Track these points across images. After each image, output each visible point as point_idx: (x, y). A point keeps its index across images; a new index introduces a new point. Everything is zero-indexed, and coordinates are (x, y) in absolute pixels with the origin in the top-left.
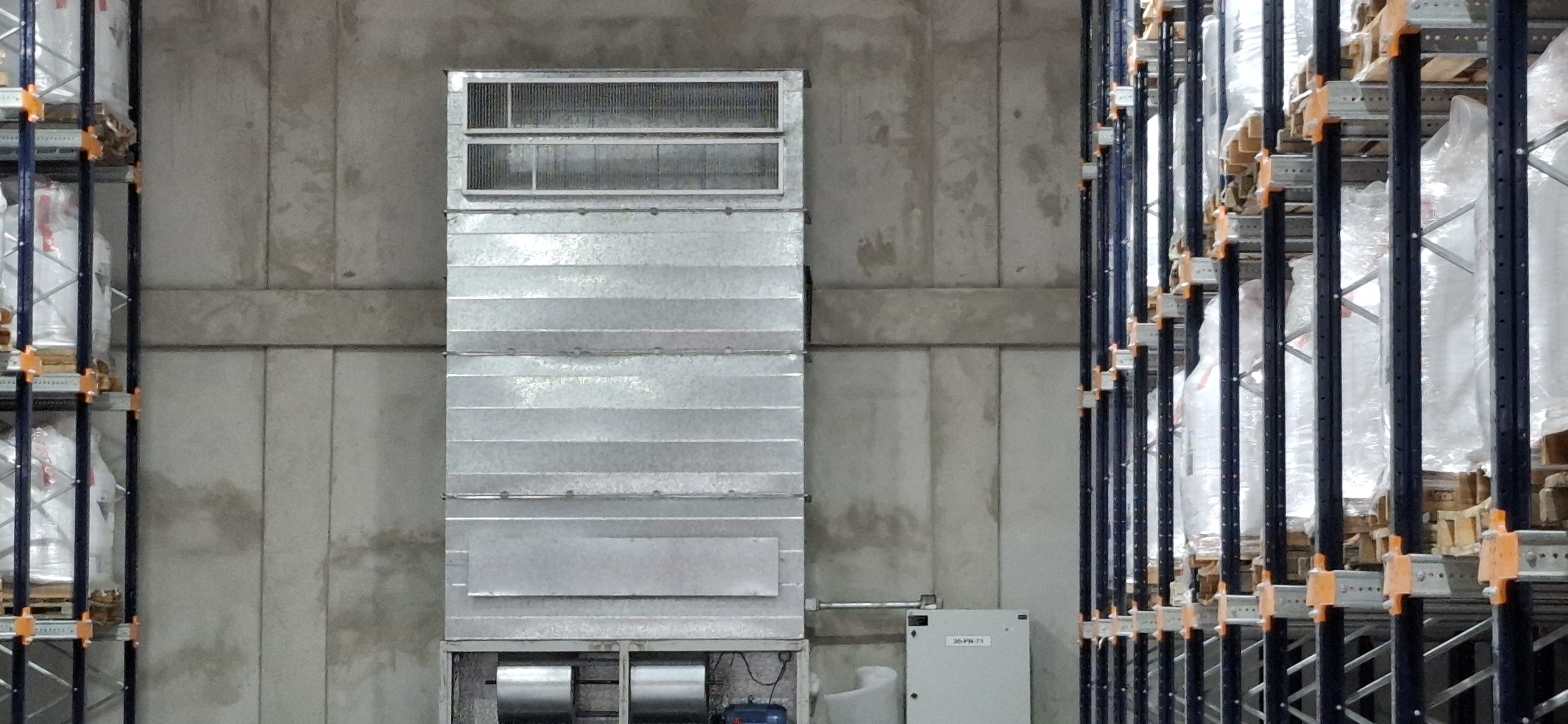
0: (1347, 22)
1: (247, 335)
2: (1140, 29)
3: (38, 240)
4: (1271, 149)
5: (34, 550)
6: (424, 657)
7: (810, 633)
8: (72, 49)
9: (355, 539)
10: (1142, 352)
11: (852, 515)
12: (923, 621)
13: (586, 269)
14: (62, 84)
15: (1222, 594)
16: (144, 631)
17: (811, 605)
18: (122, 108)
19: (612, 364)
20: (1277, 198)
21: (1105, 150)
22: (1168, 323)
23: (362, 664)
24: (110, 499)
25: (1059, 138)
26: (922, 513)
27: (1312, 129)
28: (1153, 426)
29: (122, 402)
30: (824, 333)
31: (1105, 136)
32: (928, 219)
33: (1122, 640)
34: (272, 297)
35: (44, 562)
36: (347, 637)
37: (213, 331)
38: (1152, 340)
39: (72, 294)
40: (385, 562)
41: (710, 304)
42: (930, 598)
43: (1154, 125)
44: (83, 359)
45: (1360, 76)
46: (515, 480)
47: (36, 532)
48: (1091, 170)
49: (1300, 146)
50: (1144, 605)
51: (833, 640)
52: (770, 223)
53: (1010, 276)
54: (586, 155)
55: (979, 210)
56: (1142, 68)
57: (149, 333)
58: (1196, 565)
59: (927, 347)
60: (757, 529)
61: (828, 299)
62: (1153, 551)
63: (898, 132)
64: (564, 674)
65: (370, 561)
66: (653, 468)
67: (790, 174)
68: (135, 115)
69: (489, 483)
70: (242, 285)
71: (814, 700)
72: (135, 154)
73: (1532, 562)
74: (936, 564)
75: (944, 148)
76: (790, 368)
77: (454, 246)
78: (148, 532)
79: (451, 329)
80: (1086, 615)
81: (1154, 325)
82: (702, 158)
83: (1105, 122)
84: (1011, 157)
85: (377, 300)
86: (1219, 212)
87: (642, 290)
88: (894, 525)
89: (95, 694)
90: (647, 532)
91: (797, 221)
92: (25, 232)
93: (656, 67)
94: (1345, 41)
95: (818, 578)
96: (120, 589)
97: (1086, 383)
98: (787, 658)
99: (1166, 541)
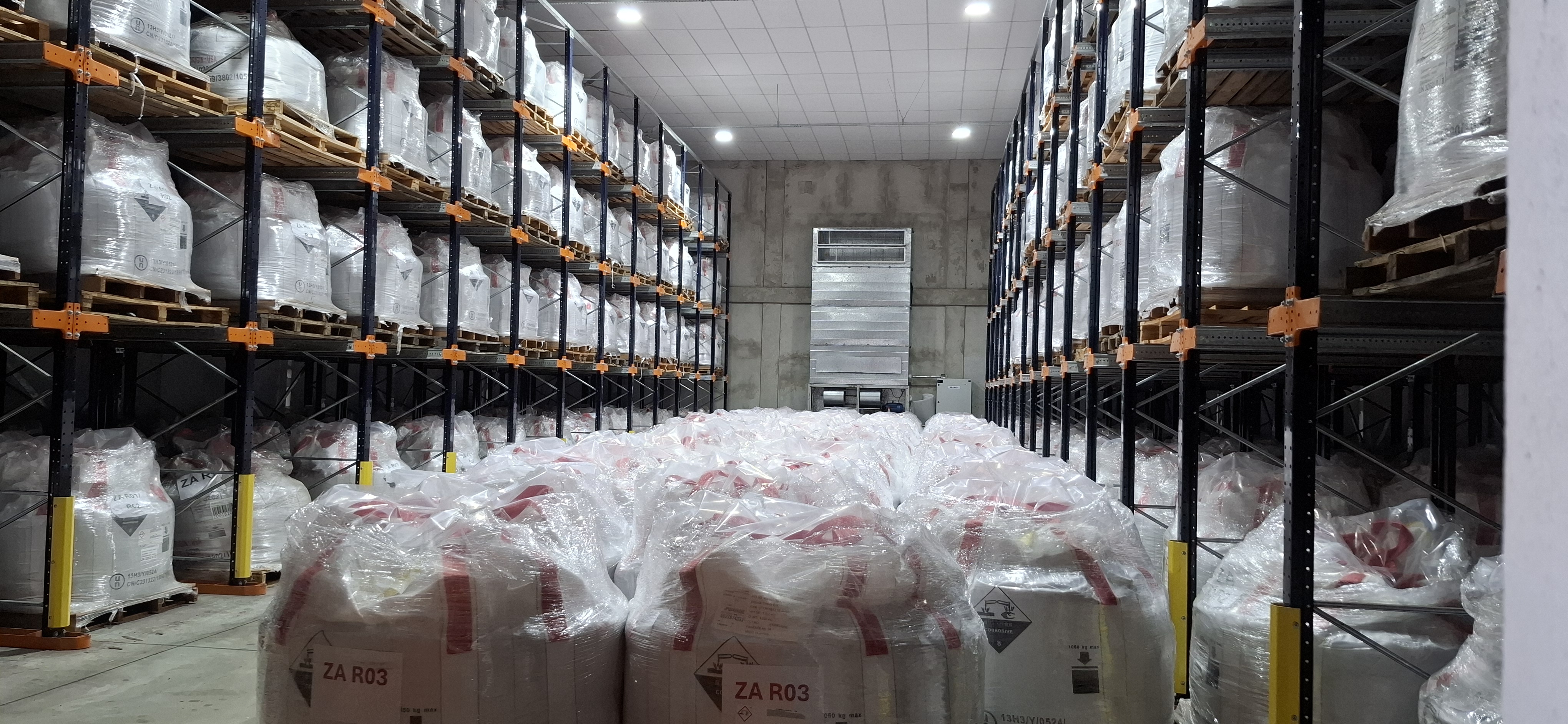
0: (1058, 213)
1: (758, 299)
2: (1006, 217)
3: (702, 273)
4: (1037, 249)
5: (700, 356)
6: (804, 387)
7: (909, 384)
8: (712, 222)
9: (786, 355)
10: (1003, 307)
11: (922, 352)
12: (941, 381)
13: (850, 283)
14: (709, 231)
15: (1021, 374)
16: (729, 379)
17: (910, 376)
18: (725, 237)
19: (856, 309)
20: (1038, 263)
21: (996, 251)
22: (1010, 299)
23: (788, 389)
24: (721, 343)
25: (984, 247)
26: (942, 352)
27: (1047, 243)
28: (1005, 328)
29: (724, 317)
30: (916, 302)
31: (996, 247)
32: (946, 270)
33: (996, 387)
34: (765, 290)
35: (703, 359)
36: (784, 382)
37: (749, 299)
38: (1006, 304)
39: (711, 287)
40: (794, 362)
41: (883, 293)
42: (944, 375)
43: (1008, 244)
44: (714, 305)
45: (1060, 229)
46: (830, 341)
47: (701, 351)
48: (992, 256)
49: (1044, 248)
50: (1001, 378)
51: (916, 386)
52: (901, 271)
53: (969, 286)
54: (851, 251)
55: (960, 268)
56: (1006, 227)
57: (731, 299)
58: (1015, 366)
59: (944, 306)
60: (896, 355)
61: (917, 292)
62: (1004, 363)
63: (938, 245)
64: (842, 393)
65: (790, 361)
66: (867, 338)
67: (907, 257)
68: (729, 239)
69: (822, 341)
70: (757, 286)
71: (910, 402)
72: (728, 250)
73: (1098, 362)
74: (946, 366)
75: (951, 250)
76: (906, 311)
77: (814, 276)
78: (731, 352)
79: (813, 299)
80: (987, 381)
81: (1006, 300)
82: (883, 252)
83: (996, 243)
84: (970, 254)
85: (793, 290)
86: (1023, 267)
87: (865, 289)
88: (934, 355)
89: (716, 395)
90: (865, 355)
91: (909, 270)
92: (699, 271)
93: (871, 227)
94: (1057, 219)
95: (913, 369)
96: (723, 367)
97: (989, 316)
98: (903, 390)
99: (1008, 360)
